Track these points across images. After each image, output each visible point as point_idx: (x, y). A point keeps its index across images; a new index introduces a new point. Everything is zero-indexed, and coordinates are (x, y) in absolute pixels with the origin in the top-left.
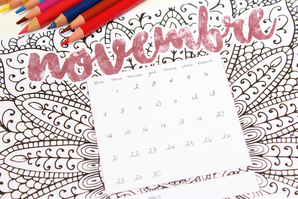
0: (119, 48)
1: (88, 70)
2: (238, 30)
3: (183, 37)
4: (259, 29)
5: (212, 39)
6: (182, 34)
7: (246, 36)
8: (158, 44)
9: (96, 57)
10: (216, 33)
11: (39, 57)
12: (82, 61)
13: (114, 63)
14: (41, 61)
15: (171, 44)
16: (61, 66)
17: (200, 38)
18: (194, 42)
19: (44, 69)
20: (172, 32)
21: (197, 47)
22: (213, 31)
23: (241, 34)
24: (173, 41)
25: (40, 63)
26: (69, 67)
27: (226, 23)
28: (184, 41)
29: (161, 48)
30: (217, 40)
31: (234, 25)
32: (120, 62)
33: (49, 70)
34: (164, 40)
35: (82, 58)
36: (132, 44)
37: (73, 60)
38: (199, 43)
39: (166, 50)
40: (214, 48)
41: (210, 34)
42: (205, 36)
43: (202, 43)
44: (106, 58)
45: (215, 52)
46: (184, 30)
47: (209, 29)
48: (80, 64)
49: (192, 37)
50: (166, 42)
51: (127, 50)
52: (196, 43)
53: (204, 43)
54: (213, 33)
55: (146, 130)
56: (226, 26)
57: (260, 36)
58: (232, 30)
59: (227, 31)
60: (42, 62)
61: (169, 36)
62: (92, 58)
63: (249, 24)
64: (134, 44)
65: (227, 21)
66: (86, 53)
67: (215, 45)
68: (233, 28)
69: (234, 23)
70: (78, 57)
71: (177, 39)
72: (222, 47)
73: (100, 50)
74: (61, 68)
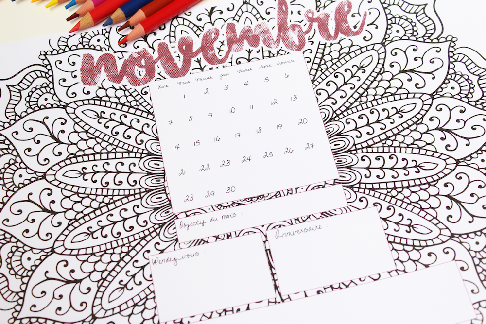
0: (186, 47)
1: (150, 73)
2: (322, 25)
3: (260, 33)
4: (347, 25)
5: (293, 36)
6: (258, 31)
7: (332, 32)
8: (231, 42)
9: (159, 58)
10: (297, 29)
11: (93, 58)
12: (143, 62)
13: (180, 64)
14: (95, 63)
15: (245, 42)
16: (119, 69)
17: (279, 35)
18: (273, 40)
19: (100, 72)
20: (247, 28)
21: (276, 45)
22: (294, 27)
23: (327, 30)
24: (248, 38)
25: (95, 65)
26: (129, 70)
27: (309, 18)
28: (261, 38)
29: (235, 46)
30: (299, 37)
31: (318, 20)
32: (187, 63)
33: (105, 73)
34: (238, 37)
35: (143, 59)
36: (201, 43)
37: (132, 61)
38: (278, 41)
39: (239, 49)
40: (296, 46)
41: (290, 30)
42: (285, 33)
43: (281, 40)
44: (171, 59)
45: (296, 50)
46: (260, 26)
47: (289, 24)
48: (141, 67)
49: (270, 33)
50: (240, 40)
51: (194, 50)
52: (275, 41)
53: (284, 40)
54: (294, 30)
55: (218, 140)
56: (309, 21)
57: (348, 32)
58: (315, 25)
59: (311, 26)
60: (97, 64)
61: (244, 33)
62: (154, 58)
63: (336, 19)
64: (202, 43)
65: (310, 15)
66: (148, 54)
67: (297, 43)
68: (317, 23)
69: (318, 17)
70: (138, 57)
71: (253, 36)
72: (304, 45)
73: (163, 50)
74: (119, 71)
